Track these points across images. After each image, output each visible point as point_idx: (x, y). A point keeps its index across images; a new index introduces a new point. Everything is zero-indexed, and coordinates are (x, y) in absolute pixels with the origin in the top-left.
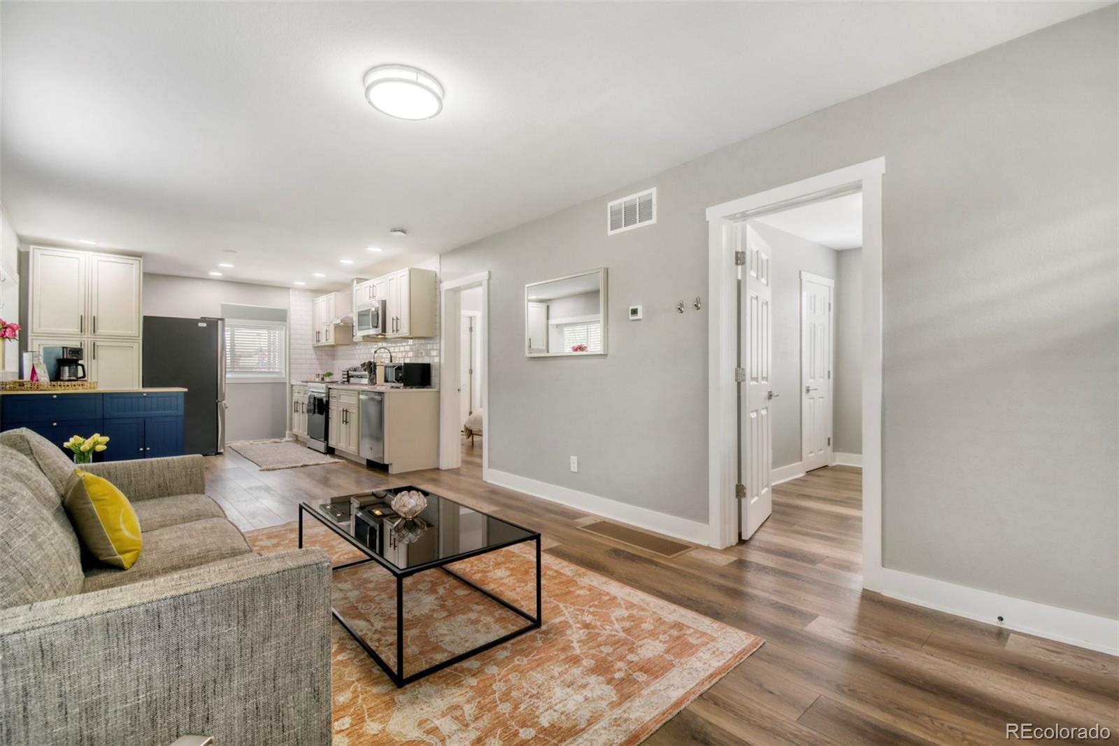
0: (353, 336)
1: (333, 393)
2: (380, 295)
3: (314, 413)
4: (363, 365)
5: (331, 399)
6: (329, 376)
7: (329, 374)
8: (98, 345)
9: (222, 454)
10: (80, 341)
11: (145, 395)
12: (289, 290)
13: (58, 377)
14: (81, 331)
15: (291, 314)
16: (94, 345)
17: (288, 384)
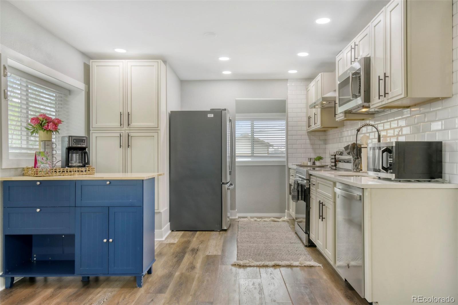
0: (335, 115)
1: (313, 179)
2: (363, 54)
3: (298, 199)
4: (346, 148)
5: (311, 187)
6: (319, 160)
7: (320, 158)
8: (131, 136)
9: (225, 230)
10: (120, 133)
11: (108, 183)
12: (287, 81)
13: (67, 163)
14: (121, 124)
15: (289, 103)
16: (129, 136)
17: (286, 167)
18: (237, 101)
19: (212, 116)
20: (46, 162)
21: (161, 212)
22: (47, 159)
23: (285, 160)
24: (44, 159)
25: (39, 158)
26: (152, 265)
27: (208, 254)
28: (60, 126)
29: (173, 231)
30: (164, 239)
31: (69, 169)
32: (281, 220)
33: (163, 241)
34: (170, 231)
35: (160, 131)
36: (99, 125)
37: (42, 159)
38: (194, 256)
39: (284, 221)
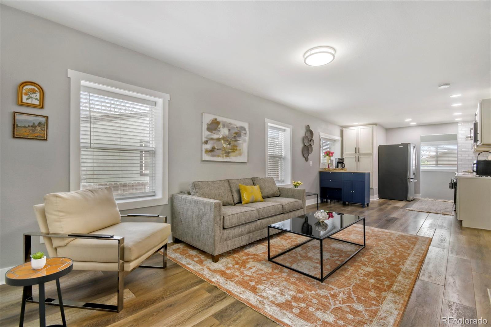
9: (409, 201)
10: (355, 156)
11: (353, 173)
12: (458, 123)
13: (337, 167)
14: (355, 152)
15: (459, 135)
16: (359, 157)
18: (421, 136)
19: (402, 146)
21: (374, 188)
25: (330, 165)
28: (333, 154)
29: (380, 198)
30: (375, 200)
31: (337, 169)
34: (378, 198)
35: (373, 155)
36: (347, 153)
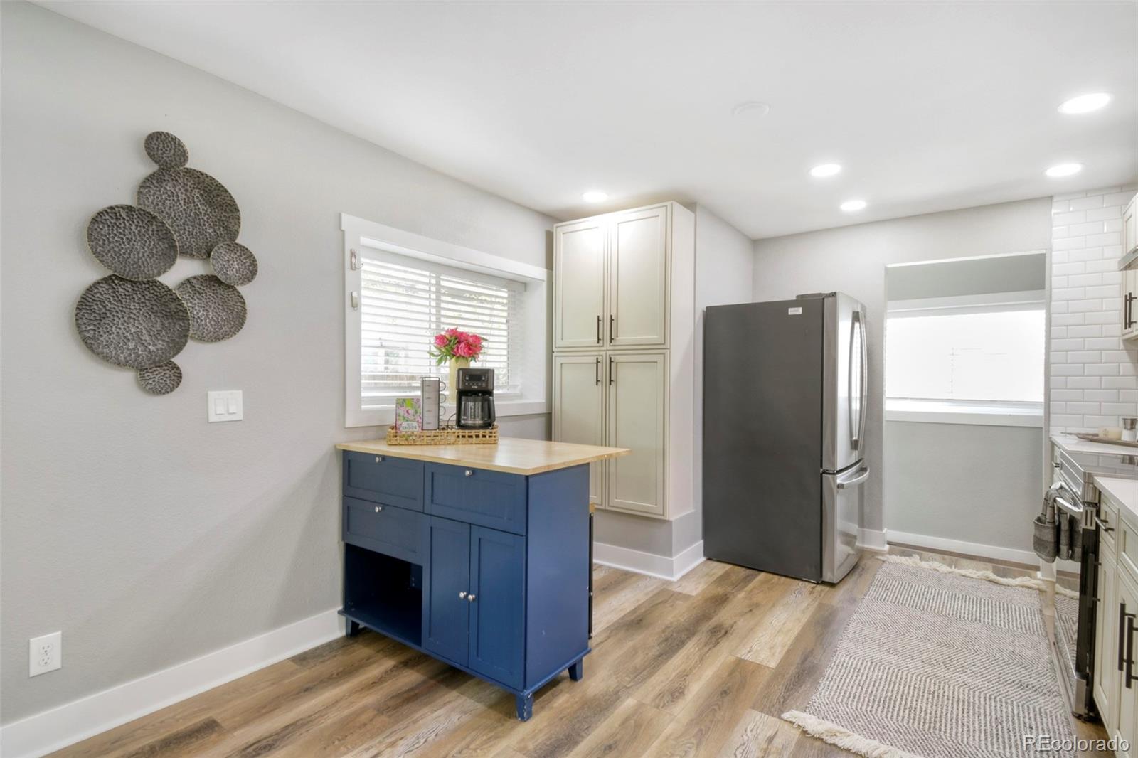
3: (1057, 552)
8: (617, 361)
9: (832, 585)
10: (596, 357)
11: (468, 473)
12: (1051, 200)
13: (460, 419)
14: (599, 339)
15: (1053, 261)
16: (611, 361)
17: (1044, 431)
19: (799, 311)
20: (412, 418)
21: (671, 519)
22: (416, 412)
23: (1040, 412)
24: (410, 412)
25: (400, 411)
26: (581, 660)
27: (743, 658)
29: (709, 559)
30: (675, 578)
32: (1017, 583)
33: (670, 583)
34: (703, 559)
35: (668, 351)
36: (566, 341)
37: (407, 412)
38: (706, 649)
39: (1029, 588)
